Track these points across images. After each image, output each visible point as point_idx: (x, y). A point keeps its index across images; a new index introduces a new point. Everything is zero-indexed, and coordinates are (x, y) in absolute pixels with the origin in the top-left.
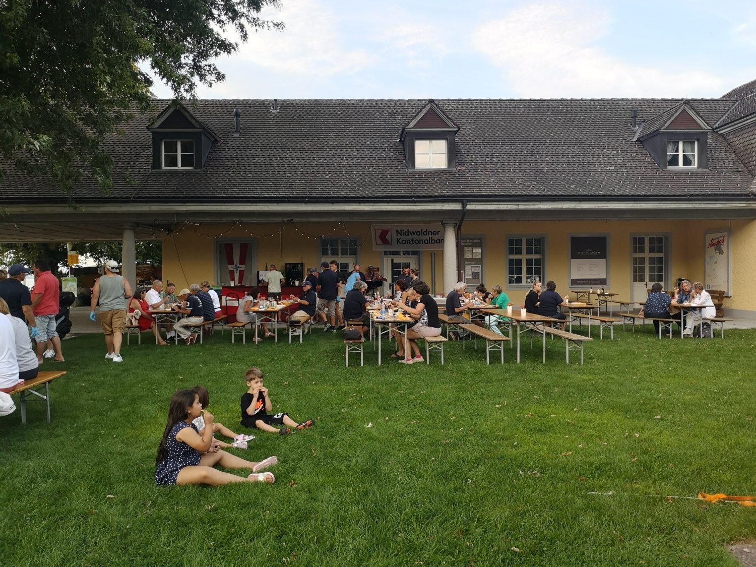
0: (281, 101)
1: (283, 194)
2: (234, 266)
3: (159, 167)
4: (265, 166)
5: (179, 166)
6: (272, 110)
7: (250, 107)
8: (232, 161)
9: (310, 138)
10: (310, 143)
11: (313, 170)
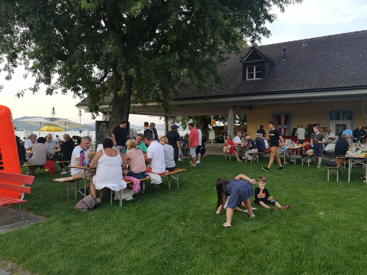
0: (309, 39)
1: (305, 88)
2: (281, 126)
3: (245, 79)
4: (297, 74)
5: (255, 78)
6: (304, 45)
7: (292, 45)
8: (280, 73)
9: (324, 57)
10: (323, 59)
11: (324, 74)
